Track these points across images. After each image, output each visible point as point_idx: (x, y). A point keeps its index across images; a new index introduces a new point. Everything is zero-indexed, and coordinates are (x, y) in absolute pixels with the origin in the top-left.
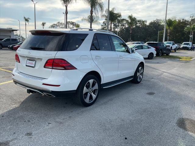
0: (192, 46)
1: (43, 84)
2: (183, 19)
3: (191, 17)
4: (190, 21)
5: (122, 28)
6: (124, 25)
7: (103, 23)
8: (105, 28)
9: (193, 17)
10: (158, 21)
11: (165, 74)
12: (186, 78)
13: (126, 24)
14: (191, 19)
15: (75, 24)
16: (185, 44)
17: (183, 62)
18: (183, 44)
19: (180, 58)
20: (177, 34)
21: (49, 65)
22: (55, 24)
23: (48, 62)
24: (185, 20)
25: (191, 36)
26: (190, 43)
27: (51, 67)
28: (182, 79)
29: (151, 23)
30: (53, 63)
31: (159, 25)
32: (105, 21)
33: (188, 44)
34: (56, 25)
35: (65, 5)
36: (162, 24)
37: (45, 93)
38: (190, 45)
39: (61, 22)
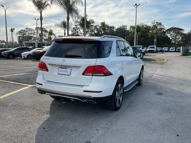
0: (157, 49)
1: (85, 91)
2: (146, 25)
3: (152, 23)
4: (152, 26)
5: (92, 33)
6: (93, 31)
7: (73, 29)
8: (75, 33)
9: (154, 23)
10: (124, 27)
11: (154, 75)
12: (175, 78)
13: (95, 30)
14: (152, 25)
15: (45, 30)
16: (151, 48)
17: (159, 64)
18: (149, 47)
19: (154, 60)
20: (142, 39)
21: (90, 72)
22: (23, 29)
23: (87, 69)
24: (148, 26)
25: (155, 40)
26: (155, 46)
27: (91, 74)
28: (173, 79)
29: (118, 29)
30: (93, 70)
31: (125, 31)
32: (75, 27)
33: (153, 48)
34: (24, 31)
35: (39, 11)
36: (127, 30)
37: (85, 100)
38: (155, 48)
39: (29, 28)
